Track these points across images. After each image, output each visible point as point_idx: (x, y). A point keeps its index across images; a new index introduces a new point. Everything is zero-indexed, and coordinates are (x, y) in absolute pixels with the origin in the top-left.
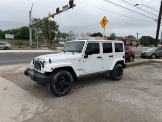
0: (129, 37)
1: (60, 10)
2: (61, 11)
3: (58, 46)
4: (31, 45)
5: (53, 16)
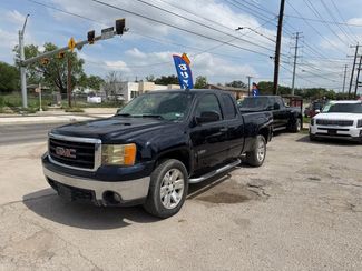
0: (235, 84)
1: (96, 36)
2: (98, 38)
3: (85, 107)
4: (26, 106)
5: (80, 47)
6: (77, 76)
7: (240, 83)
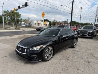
1: (20, 7)
5: (17, 10)
6: (20, 19)
7: (66, 21)
